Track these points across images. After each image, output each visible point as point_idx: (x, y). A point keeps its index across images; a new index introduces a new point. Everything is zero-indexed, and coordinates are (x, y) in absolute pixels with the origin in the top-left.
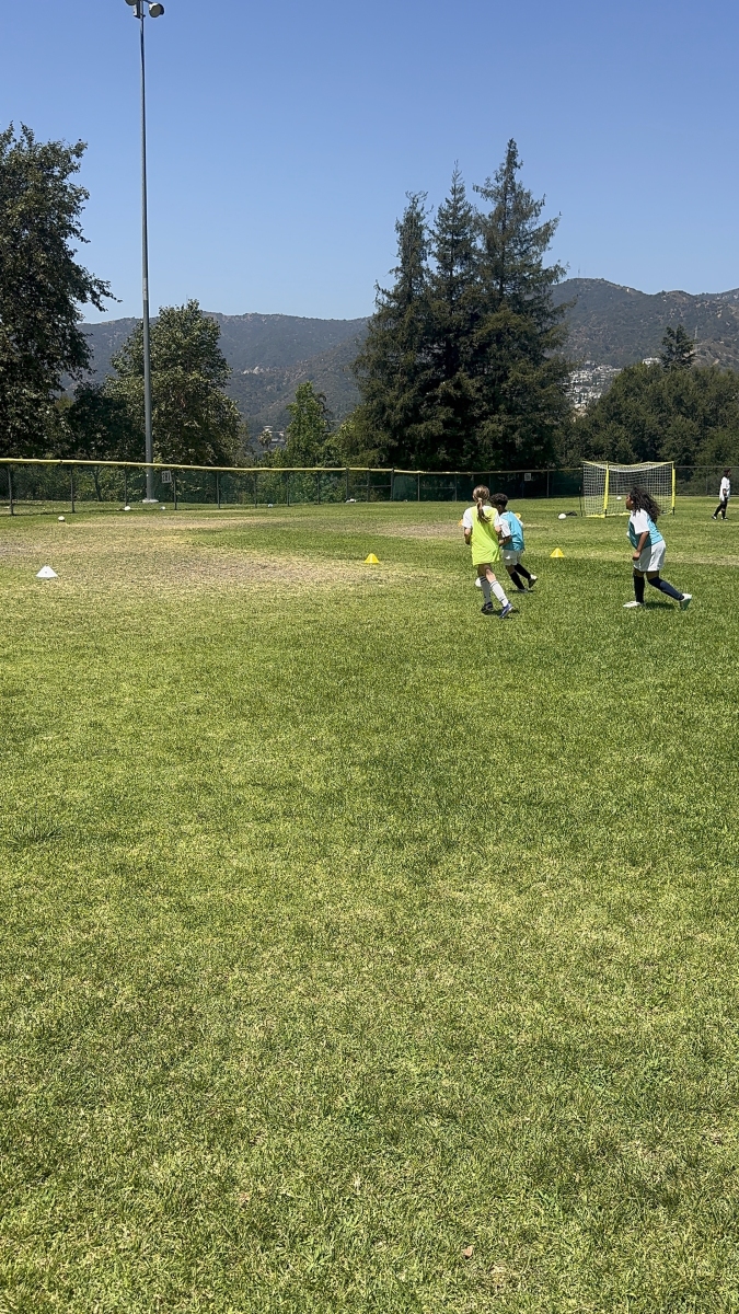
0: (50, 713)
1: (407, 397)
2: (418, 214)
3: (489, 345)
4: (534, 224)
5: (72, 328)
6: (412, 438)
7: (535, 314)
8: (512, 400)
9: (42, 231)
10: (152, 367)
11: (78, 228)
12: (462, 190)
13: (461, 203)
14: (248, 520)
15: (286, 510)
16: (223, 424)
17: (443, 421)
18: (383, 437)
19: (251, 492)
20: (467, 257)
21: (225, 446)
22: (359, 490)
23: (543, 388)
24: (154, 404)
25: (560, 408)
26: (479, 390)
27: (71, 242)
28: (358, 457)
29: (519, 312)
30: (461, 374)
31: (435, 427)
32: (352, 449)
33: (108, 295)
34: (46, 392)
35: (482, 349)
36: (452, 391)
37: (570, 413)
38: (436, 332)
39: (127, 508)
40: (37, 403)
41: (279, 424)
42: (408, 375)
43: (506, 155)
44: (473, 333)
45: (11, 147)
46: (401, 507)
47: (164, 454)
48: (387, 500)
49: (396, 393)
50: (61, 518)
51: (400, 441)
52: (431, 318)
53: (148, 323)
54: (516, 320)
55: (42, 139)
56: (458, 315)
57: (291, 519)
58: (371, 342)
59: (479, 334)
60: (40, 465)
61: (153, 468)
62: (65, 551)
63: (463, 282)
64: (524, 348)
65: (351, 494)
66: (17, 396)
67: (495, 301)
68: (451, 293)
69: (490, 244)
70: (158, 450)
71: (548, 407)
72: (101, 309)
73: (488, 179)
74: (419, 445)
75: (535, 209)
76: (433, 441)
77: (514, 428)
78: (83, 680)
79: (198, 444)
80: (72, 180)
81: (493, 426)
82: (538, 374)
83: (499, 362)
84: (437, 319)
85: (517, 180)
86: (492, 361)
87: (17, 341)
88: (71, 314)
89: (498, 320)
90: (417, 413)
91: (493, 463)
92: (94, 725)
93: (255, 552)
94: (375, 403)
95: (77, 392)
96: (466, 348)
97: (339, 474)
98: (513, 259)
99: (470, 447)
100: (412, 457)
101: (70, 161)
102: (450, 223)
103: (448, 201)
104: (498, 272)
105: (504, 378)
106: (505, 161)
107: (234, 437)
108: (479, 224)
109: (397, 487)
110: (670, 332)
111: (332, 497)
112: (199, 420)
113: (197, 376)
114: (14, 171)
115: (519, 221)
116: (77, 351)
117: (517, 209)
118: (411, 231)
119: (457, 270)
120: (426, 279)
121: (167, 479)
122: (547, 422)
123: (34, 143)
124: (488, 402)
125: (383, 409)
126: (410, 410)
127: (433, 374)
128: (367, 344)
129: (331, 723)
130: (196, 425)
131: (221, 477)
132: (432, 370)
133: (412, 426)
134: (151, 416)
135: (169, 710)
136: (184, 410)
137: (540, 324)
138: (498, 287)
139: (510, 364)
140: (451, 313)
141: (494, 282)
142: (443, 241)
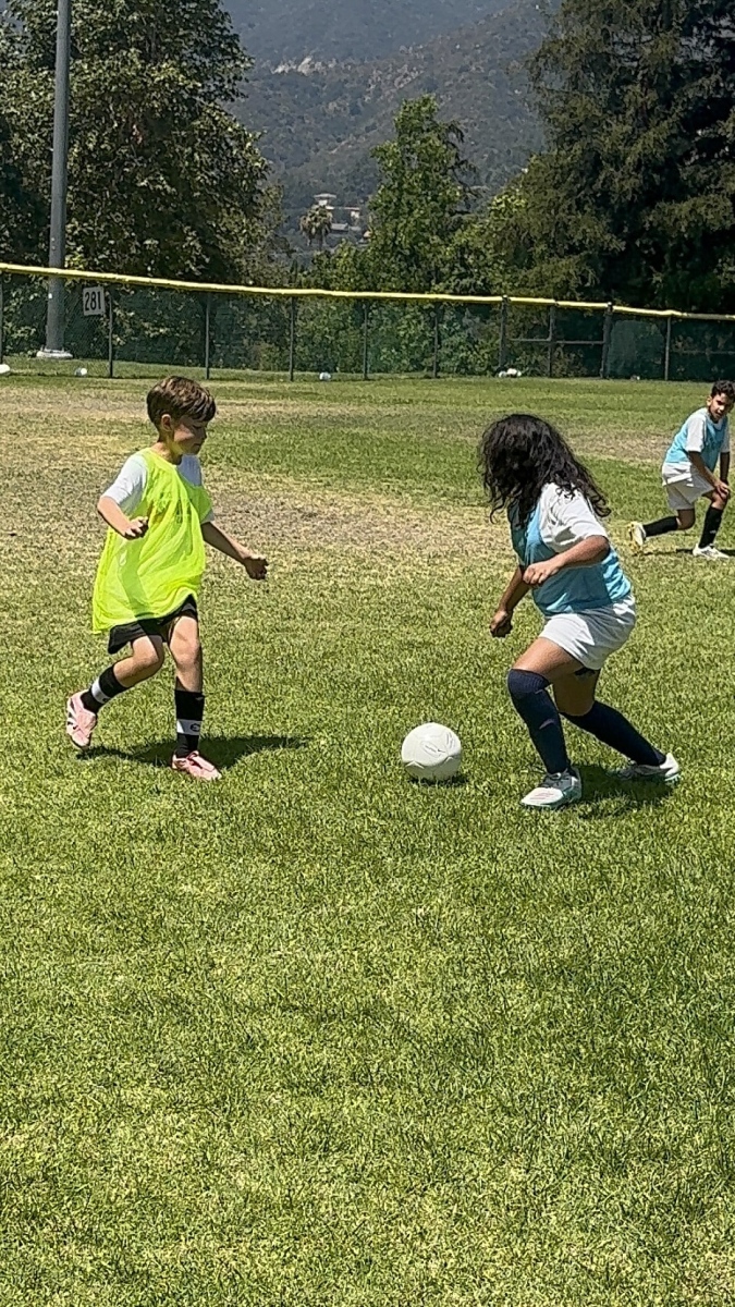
1: (651, 140)
6: (658, 235)
10: (73, 53)
14: (274, 407)
15: (361, 389)
16: (227, 186)
18: (592, 228)
19: (281, 344)
21: (227, 234)
22: (530, 348)
24: (72, 133)
28: (532, 274)
31: (714, 210)
32: (516, 254)
39: (4, 368)
41: (352, 189)
47: (91, 249)
48: (595, 375)
51: (630, 239)
57: (373, 409)
61: (64, 278)
65: (510, 359)
70: (75, 238)
76: (709, 243)
79: (166, 227)
90: (674, 178)
93: (291, 479)
97: (485, 310)
100: (657, 278)
107: (250, 215)
109: (617, 344)
111: (464, 363)
112: (171, 173)
113: (172, 72)
121: (94, 306)
125: (597, 165)
126: (658, 170)
127: (717, 88)
128: (566, 13)
129: (460, 877)
130: (163, 185)
131: (215, 306)
132: (714, 78)
133: (661, 204)
134: (66, 161)
135: (96, 828)
136: (140, 151)
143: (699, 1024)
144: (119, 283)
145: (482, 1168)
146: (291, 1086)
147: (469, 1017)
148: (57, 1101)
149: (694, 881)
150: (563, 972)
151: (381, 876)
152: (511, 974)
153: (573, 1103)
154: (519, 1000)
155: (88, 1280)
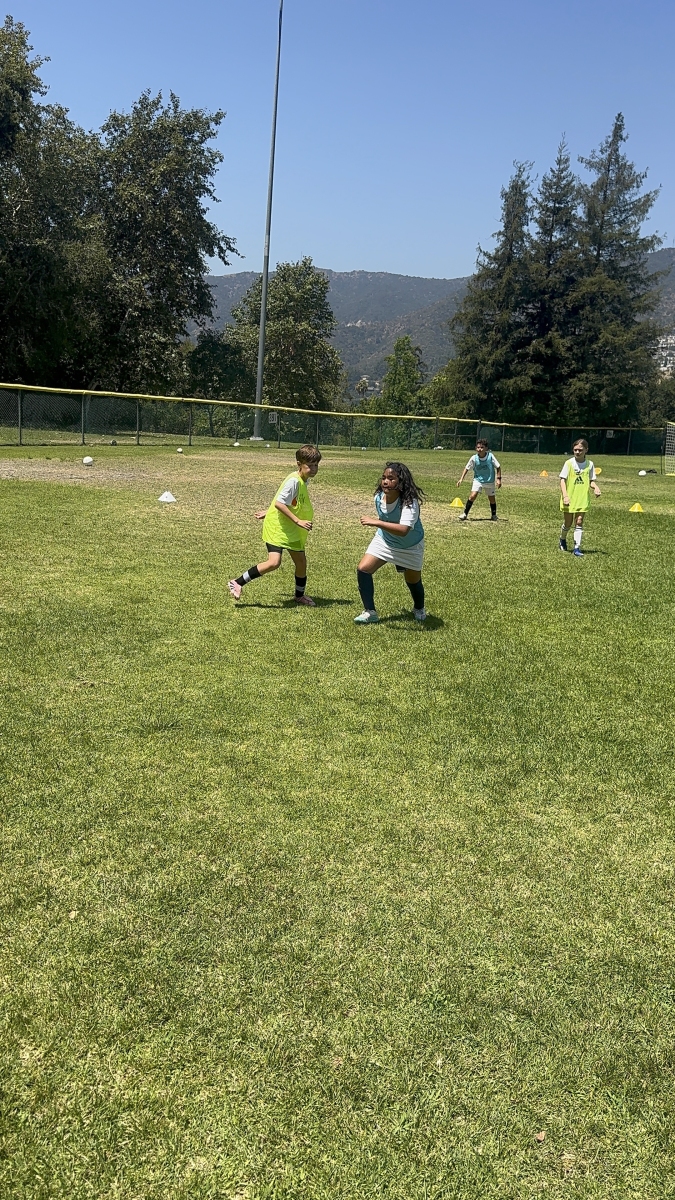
0: (170, 621)
1: (499, 354)
2: (523, 183)
3: (582, 307)
4: (633, 195)
5: (200, 279)
6: (500, 392)
7: (628, 280)
8: (600, 360)
9: (180, 189)
10: (267, 318)
11: (211, 188)
12: (567, 160)
13: (564, 173)
14: (344, 461)
15: (378, 454)
16: (326, 372)
17: (532, 377)
18: (474, 390)
19: (347, 435)
20: (567, 223)
21: (326, 391)
22: (446, 438)
23: (632, 349)
24: (266, 350)
25: (647, 370)
26: (569, 349)
27: (204, 201)
28: (448, 408)
29: (613, 278)
30: (553, 334)
31: (524, 382)
32: (442, 400)
33: (233, 250)
34: (173, 337)
35: (575, 310)
36: (542, 349)
37: (656, 376)
38: (531, 294)
39: (237, 444)
40: (164, 346)
41: (376, 374)
42: (503, 332)
43: (613, 128)
44: (568, 295)
45: (158, 113)
47: (272, 397)
49: (489, 349)
50: (180, 450)
51: (489, 394)
52: (527, 280)
53: (267, 277)
54: (610, 284)
55: (186, 107)
56: (554, 277)
58: (469, 300)
59: (573, 296)
60: (162, 401)
61: (261, 408)
62: (183, 479)
63: (561, 247)
64: (615, 311)
65: (439, 443)
66: (148, 339)
67: (591, 266)
68: (548, 258)
69: (591, 213)
70: (266, 392)
71: (636, 368)
72: (226, 263)
73: (594, 152)
74: (508, 398)
75: (636, 181)
76: (521, 396)
77: (600, 387)
78: (199, 594)
79: (302, 388)
80: (208, 144)
81: (580, 384)
82: (628, 336)
83: (590, 324)
84: (533, 281)
85: (621, 152)
86: (584, 322)
87: (151, 289)
88: (199, 266)
89: (593, 284)
90: (507, 369)
91: (577, 419)
92: (208, 634)
93: (350, 490)
94: (469, 357)
95: (199, 337)
96: (559, 308)
97: (429, 423)
98: (611, 227)
99: (556, 403)
100: (500, 410)
101: (209, 128)
102: (553, 191)
103: (552, 171)
104: (597, 240)
105: (594, 339)
106: (611, 134)
107: (336, 383)
108: (581, 193)
111: (420, 444)
112: (304, 366)
113: (306, 326)
114: (159, 135)
115: (620, 192)
116: (202, 300)
117: (619, 181)
118: (515, 199)
119: (557, 235)
120: (527, 244)
121: (273, 420)
122: (634, 383)
123: (179, 110)
124: (577, 361)
125: (476, 364)
126: (501, 366)
127: (526, 333)
128: (465, 302)
129: (417, 650)
130: (302, 371)
131: (321, 420)
132: (525, 329)
133: (502, 380)
134: (263, 361)
135: (272, 626)
136: (292, 358)
137: (633, 290)
138: (595, 253)
139: (601, 326)
140: (548, 276)
141: (592, 248)
142: (546, 209)
143: (514, 711)
144: (283, 410)
145: (426, 764)
146: (350, 730)
147: (421, 705)
148: (258, 732)
149: (512, 653)
150: (459, 688)
151: (385, 648)
152: (438, 688)
153: (463, 740)
154: (441, 699)
155: (270, 802)
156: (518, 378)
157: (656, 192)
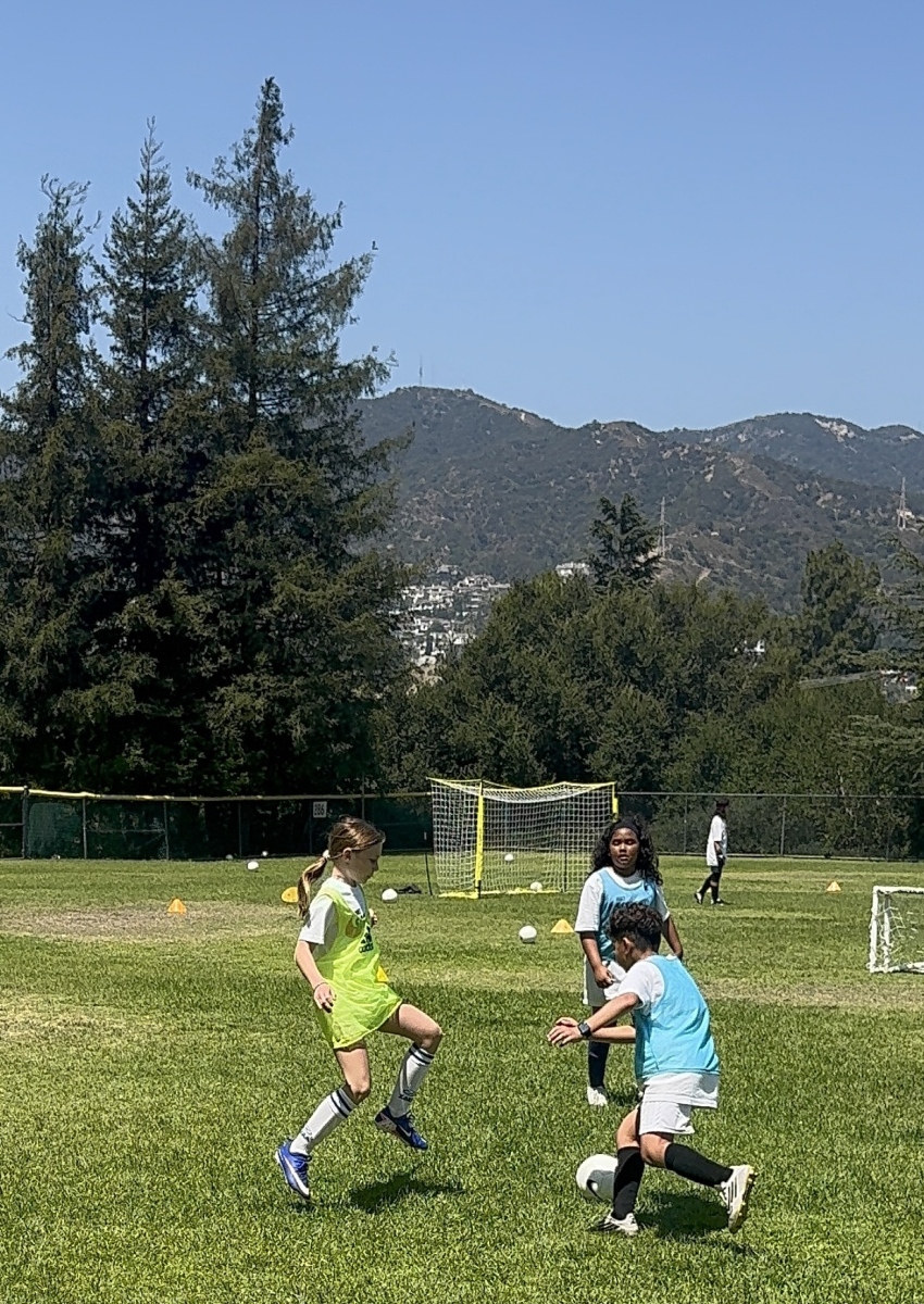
1: (53, 630)
2: (68, 232)
3: (229, 522)
4: (318, 266)
6: (65, 721)
7: (325, 461)
8: (281, 644)
12: (164, 181)
13: (161, 212)
17: (134, 685)
20: (176, 329)
23: (348, 619)
25: (384, 663)
26: (211, 619)
29: (292, 455)
30: (170, 584)
31: (118, 697)
35: (216, 529)
36: (151, 619)
37: (405, 676)
38: (112, 491)
42: (55, 581)
43: (258, 113)
44: (194, 495)
46: (45, 871)
48: (17, 855)
49: (29, 620)
51: (40, 726)
52: (100, 461)
54: (284, 470)
56: (161, 454)
59: (207, 497)
63: (168, 383)
64: (303, 531)
67: (240, 427)
68: (143, 409)
69: (226, 303)
71: (360, 660)
73: (221, 162)
74: (85, 735)
75: (320, 233)
76: (115, 729)
77: (287, 704)
81: (243, 699)
82: (337, 588)
83: (251, 561)
84: (114, 462)
85: (281, 168)
86: (237, 558)
89: (246, 469)
90: (77, 667)
91: (245, 778)
96: (181, 525)
98: (276, 338)
99: (195, 743)
100: (69, 762)
102: (140, 252)
103: (133, 206)
104: (245, 365)
105: (263, 595)
106: (255, 126)
108: (200, 257)
109: (37, 826)
110: (607, 509)
115: (286, 257)
117: (282, 232)
118: (52, 267)
119: (157, 357)
120: (89, 373)
122: (358, 692)
124: (232, 646)
125: (3, 656)
126: (62, 659)
127: (111, 582)
132: (107, 572)
133: (66, 692)
137: (336, 482)
138: (246, 398)
139: (274, 565)
140: (144, 449)
141: (237, 388)
142: (124, 292)
156: (104, 688)
157: (365, 260)
